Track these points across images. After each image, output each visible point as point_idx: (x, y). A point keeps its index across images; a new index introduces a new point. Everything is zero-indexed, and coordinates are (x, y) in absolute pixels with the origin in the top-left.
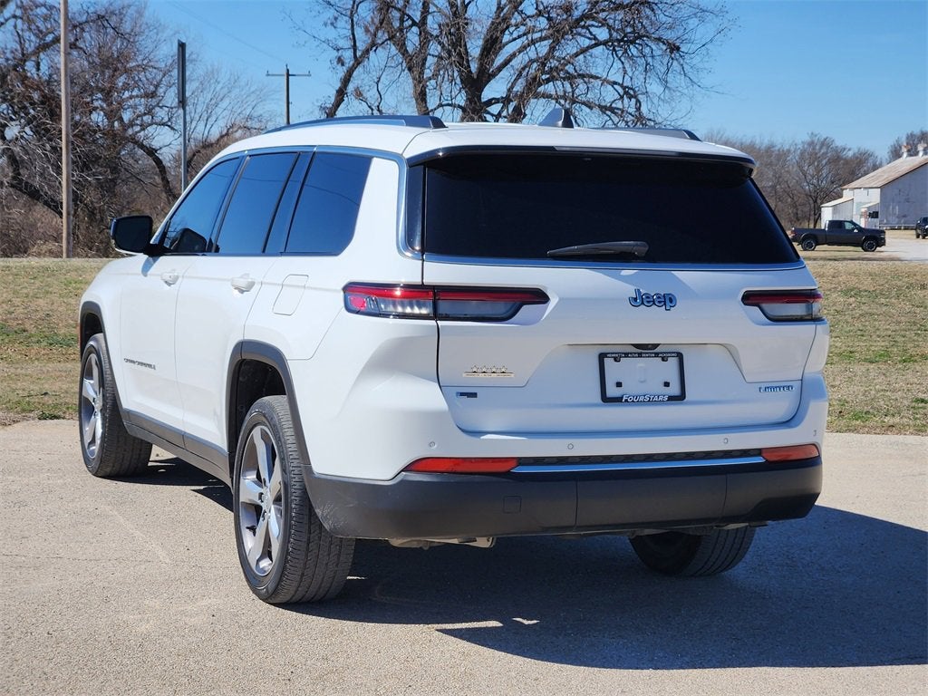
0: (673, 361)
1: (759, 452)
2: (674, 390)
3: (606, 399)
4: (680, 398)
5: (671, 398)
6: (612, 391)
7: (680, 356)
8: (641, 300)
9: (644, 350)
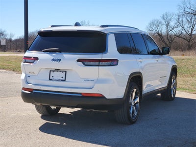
0: (64, 73)
1: (81, 93)
2: (64, 79)
3: (50, 79)
4: (65, 80)
5: (62, 80)
6: (51, 78)
7: (66, 72)
8: (54, 60)
9: (57, 70)
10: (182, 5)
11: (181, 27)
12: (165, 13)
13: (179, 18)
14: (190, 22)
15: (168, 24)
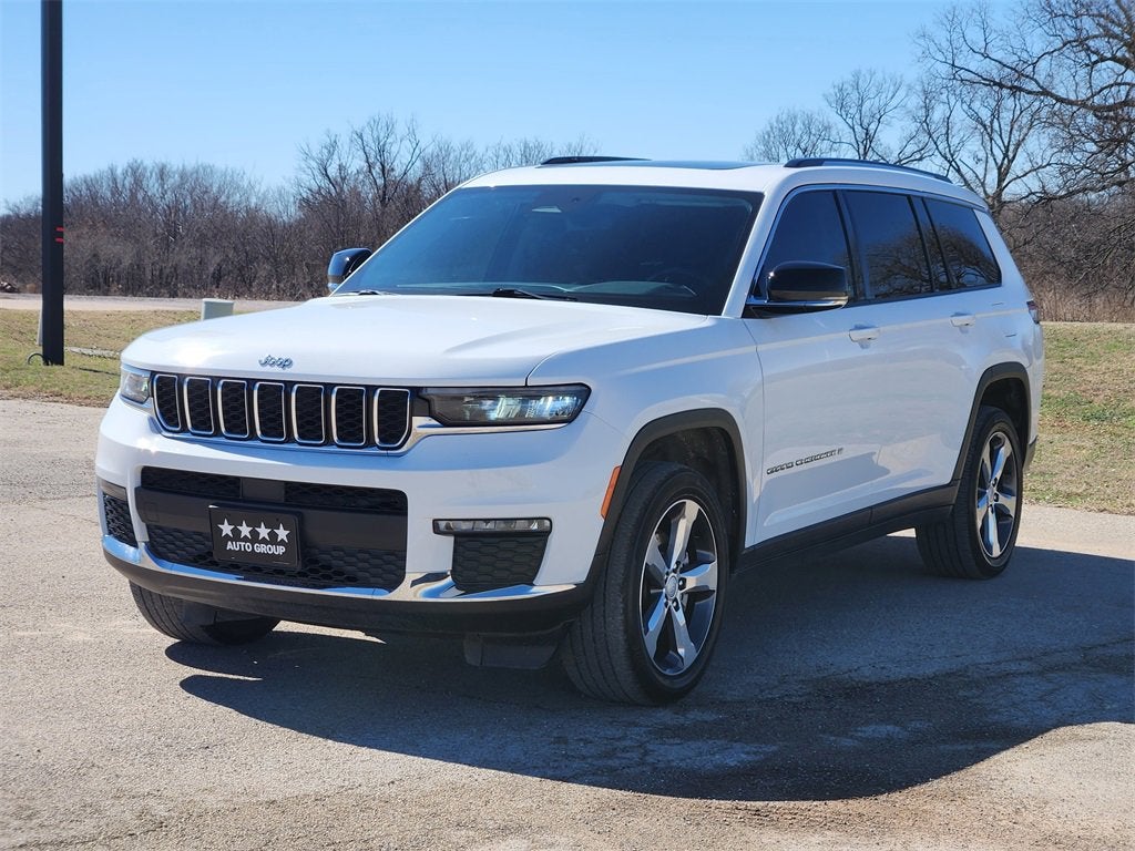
10: (941, 36)
11: (939, 160)
12: (849, 77)
13: (928, 109)
14: (987, 130)
15: (869, 137)
